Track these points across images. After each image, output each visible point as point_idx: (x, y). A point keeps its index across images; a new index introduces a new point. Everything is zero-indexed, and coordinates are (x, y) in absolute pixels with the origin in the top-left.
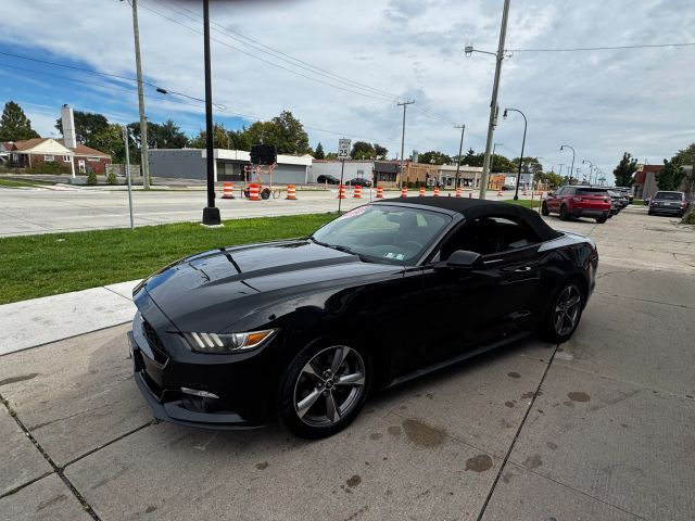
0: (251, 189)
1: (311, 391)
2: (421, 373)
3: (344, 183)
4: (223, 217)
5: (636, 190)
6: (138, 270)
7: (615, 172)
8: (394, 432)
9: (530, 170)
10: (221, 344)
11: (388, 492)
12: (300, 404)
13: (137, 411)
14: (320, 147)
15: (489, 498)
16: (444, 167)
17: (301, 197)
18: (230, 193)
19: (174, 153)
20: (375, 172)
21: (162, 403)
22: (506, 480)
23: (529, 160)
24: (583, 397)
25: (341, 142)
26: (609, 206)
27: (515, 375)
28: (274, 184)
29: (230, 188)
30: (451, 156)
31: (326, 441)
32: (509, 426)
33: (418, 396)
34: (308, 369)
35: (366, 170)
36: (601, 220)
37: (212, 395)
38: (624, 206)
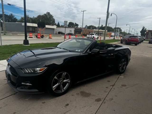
0: (38, 35)
1: (56, 84)
2: (85, 80)
3: (66, 34)
4: (30, 43)
5: (146, 37)
6: (5, 57)
7: (141, 32)
8: (78, 94)
9: (119, 31)
10: (32, 71)
11: (76, 107)
12: (53, 87)
13: (8, 92)
14: (59, 23)
15: (100, 107)
16: (95, 30)
17: (53, 38)
18: (31, 36)
19: (13, 24)
20: (75, 31)
21: (16, 88)
22: (104, 103)
23: (118, 28)
24: (125, 86)
25: (65, 21)
26: (138, 41)
27: (109, 81)
28: (45, 34)
29: (31, 34)
30: (96, 27)
31: (60, 97)
32: (106, 92)
33: (84, 86)
34: (56, 78)
35: (72, 30)
36: (136, 45)
37: (30, 84)
38: (142, 41)
